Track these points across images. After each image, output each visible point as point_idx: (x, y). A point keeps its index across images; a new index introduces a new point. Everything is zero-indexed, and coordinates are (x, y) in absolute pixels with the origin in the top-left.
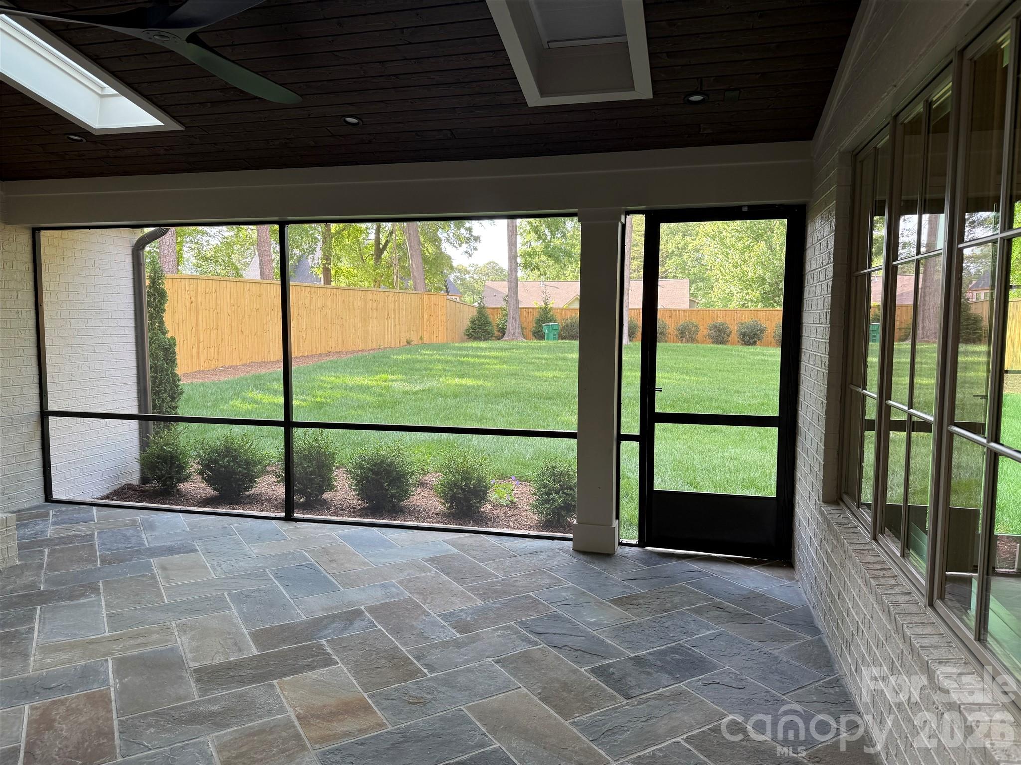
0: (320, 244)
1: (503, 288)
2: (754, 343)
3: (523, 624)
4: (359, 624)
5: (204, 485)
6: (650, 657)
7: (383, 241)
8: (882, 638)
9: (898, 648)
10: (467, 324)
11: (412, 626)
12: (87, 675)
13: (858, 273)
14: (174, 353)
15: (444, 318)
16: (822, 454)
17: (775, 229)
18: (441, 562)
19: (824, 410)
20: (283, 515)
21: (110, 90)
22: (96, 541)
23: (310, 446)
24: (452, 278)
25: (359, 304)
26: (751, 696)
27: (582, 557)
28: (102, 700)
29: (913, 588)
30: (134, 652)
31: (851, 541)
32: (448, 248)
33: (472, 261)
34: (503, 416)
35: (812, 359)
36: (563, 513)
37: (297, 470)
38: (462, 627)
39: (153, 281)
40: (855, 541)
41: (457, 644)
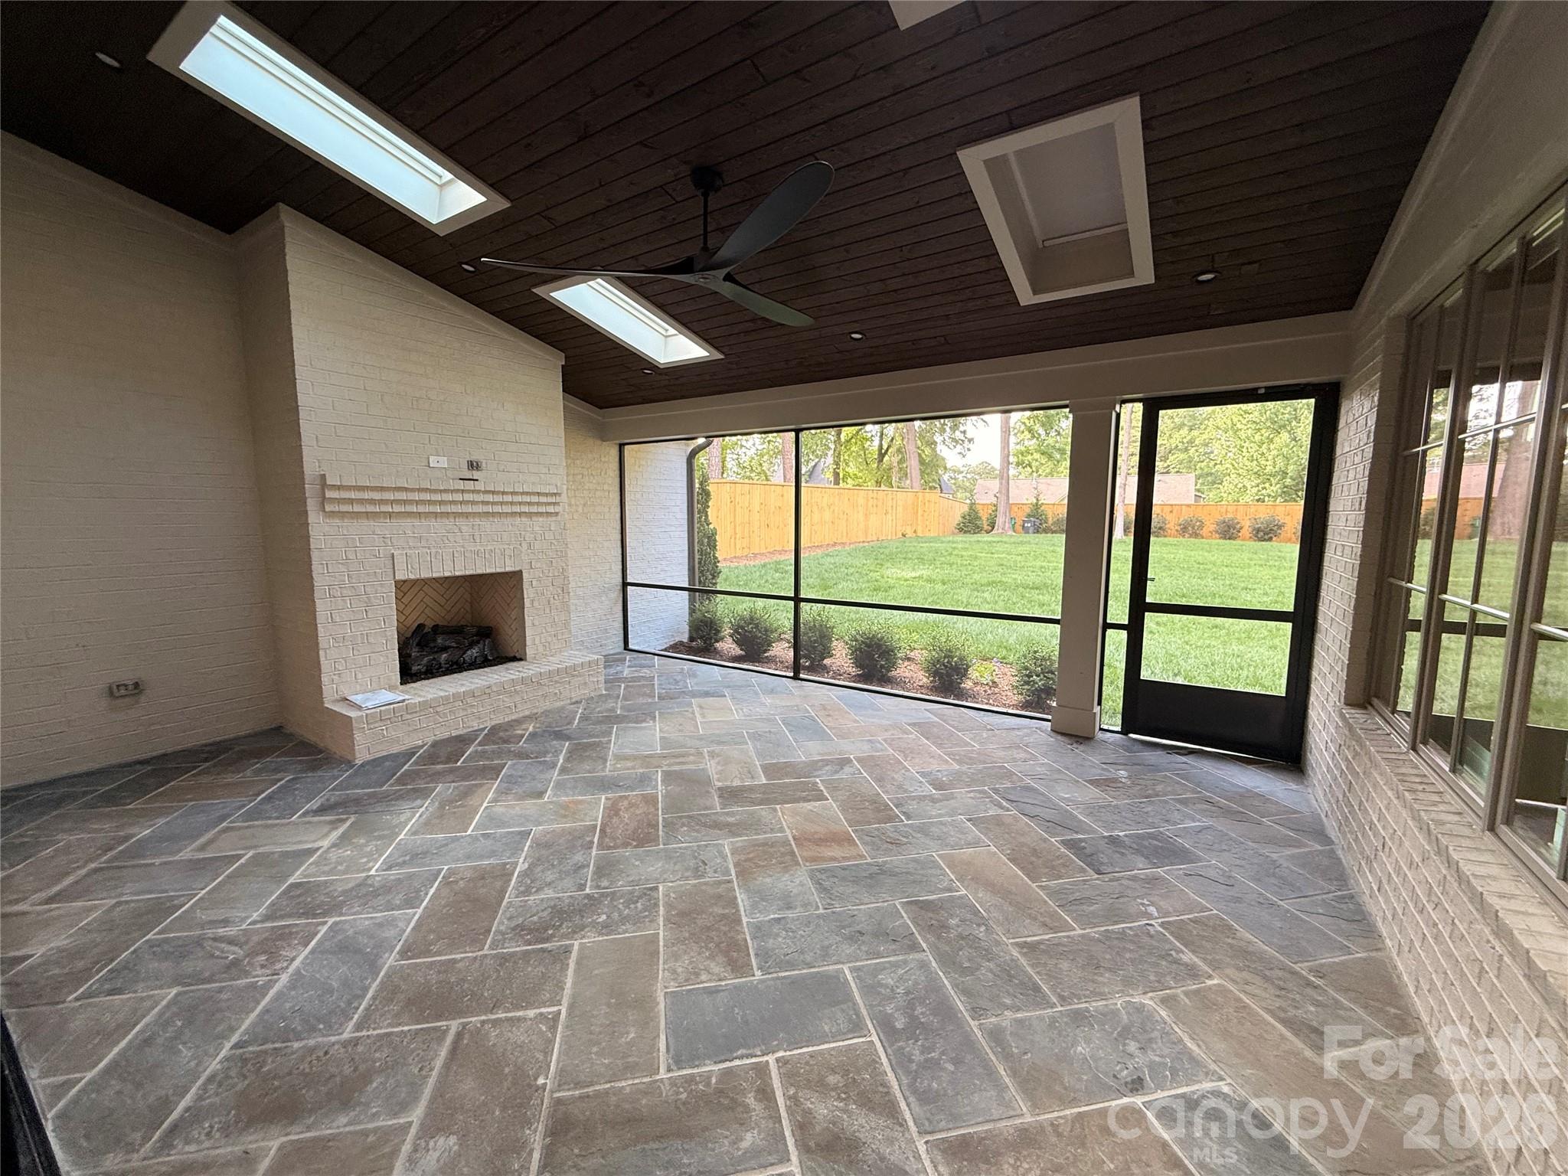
0: (832, 452)
1: (995, 485)
2: (1270, 539)
3: (996, 791)
4: (847, 769)
5: (734, 646)
6: (1126, 839)
7: (885, 447)
8: (1417, 859)
9: (1440, 872)
10: (958, 519)
11: (893, 778)
12: (644, 780)
13: (1406, 453)
14: (715, 540)
15: (937, 514)
16: (1347, 653)
17: (1302, 418)
18: (924, 729)
19: (1352, 604)
20: (792, 674)
21: (672, 331)
22: (656, 682)
23: (814, 620)
24: (946, 477)
25: (861, 501)
26: (1239, 895)
27: (1059, 737)
28: (652, 800)
29: (1465, 807)
30: (677, 768)
31: (1380, 749)
32: (942, 450)
33: (965, 461)
34: (988, 603)
35: (1339, 549)
36: (1043, 696)
37: (803, 638)
38: (939, 786)
39: (701, 484)
40: (1386, 749)
41: (934, 800)
